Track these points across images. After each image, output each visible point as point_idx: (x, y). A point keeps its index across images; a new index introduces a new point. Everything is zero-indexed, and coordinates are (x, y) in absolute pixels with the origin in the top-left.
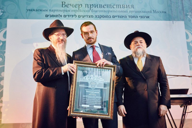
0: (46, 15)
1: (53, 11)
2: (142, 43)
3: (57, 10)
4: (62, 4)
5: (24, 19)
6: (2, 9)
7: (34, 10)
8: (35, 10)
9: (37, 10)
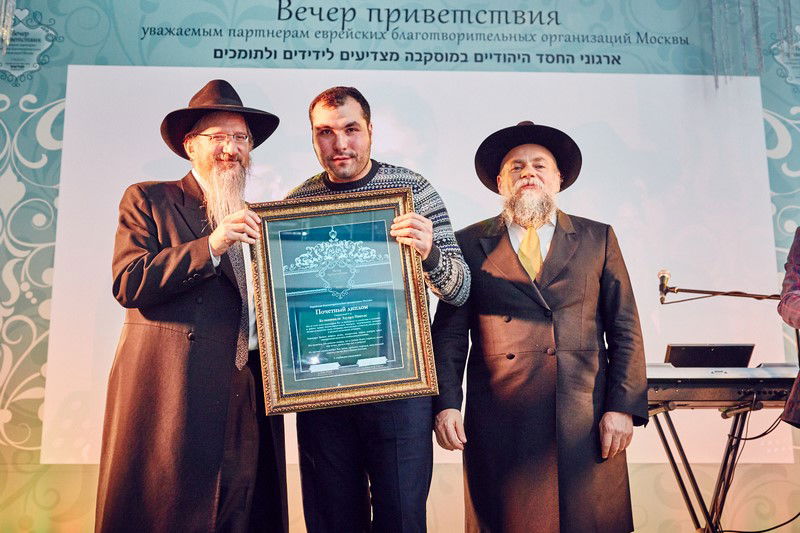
0: (216, 51)
1: (245, 33)
2: (541, 167)
3: (259, 33)
4: (280, 9)
5: (133, 64)
6: (47, 26)
7: (170, 31)
8: (175, 32)
9: (181, 33)
